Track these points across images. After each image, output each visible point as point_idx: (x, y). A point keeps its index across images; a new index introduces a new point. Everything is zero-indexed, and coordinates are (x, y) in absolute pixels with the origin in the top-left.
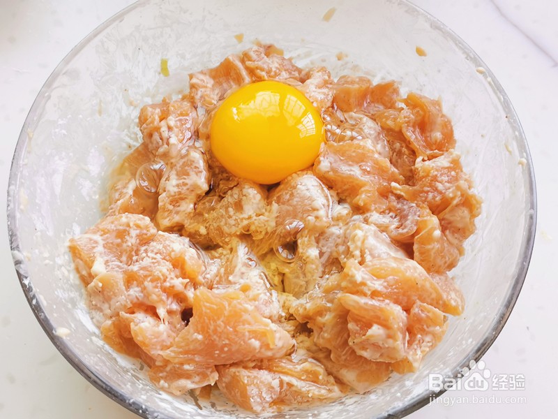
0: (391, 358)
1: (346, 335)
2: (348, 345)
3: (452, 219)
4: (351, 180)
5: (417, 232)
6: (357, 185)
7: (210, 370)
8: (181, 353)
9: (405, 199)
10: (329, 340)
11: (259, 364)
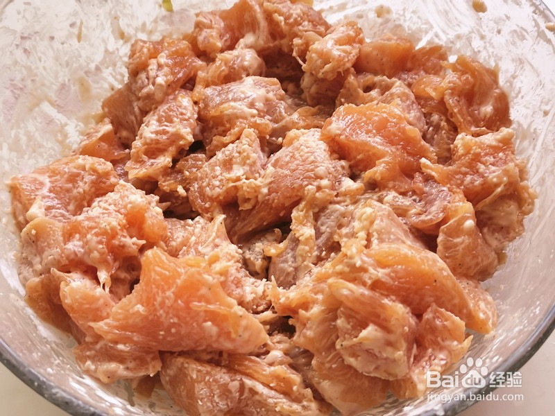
0: (390, 374)
1: (333, 337)
2: (335, 349)
3: (494, 214)
4: (367, 148)
5: (444, 221)
6: (374, 154)
7: (151, 356)
8: (117, 328)
9: (435, 181)
10: (311, 340)
11: (217, 358)
